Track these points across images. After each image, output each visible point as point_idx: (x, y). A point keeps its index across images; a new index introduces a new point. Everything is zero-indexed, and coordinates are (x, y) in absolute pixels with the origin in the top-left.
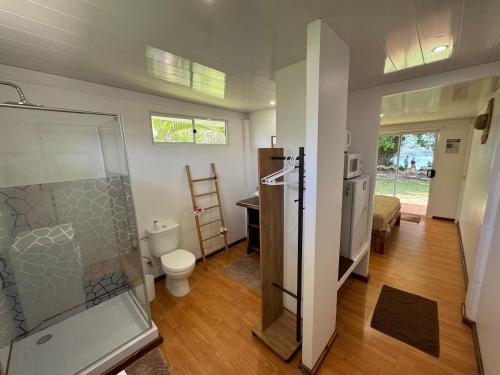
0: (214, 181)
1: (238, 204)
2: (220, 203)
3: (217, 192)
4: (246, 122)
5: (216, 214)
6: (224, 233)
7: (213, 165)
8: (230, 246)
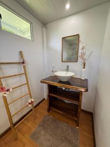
0: (22, 65)
1: (41, 82)
2: (27, 82)
3: (25, 74)
4: (44, 29)
5: (25, 89)
6: (32, 102)
7: (21, 53)
8: (35, 107)
